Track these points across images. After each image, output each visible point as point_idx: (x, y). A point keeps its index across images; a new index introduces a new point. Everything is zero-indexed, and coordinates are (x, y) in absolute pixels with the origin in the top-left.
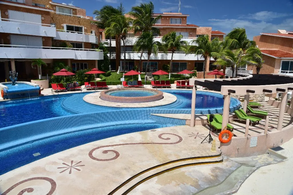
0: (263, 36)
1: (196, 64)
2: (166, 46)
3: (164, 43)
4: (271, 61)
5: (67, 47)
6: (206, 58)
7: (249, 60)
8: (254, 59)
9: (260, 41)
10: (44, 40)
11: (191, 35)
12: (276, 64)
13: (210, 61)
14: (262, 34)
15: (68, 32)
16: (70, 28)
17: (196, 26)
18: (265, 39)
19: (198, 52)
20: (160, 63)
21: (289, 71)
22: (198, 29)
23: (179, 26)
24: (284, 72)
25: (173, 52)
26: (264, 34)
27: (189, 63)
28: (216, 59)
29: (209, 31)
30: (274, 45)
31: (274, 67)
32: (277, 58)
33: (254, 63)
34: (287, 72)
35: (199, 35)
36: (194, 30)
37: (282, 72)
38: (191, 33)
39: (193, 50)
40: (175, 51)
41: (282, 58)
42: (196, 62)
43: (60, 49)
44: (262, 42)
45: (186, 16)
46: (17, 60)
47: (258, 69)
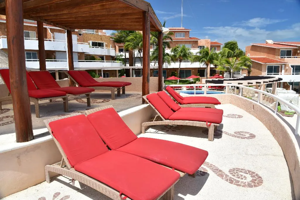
0: (253, 46)
1: (198, 70)
2: (175, 56)
3: (173, 54)
4: (259, 66)
5: (96, 60)
6: (207, 65)
7: (241, 66)
8: (245, 65)
9: (251, 50)
10: (79, 55)
11: (194, 46)
12: (263, 69)
13: (211, 68)
14: (253, 44)
15: (94, 47)
16: (95, 44)
17: (197, 39)
18: (255, 48)
19: (202, 61)
20: (168, 71)
21: (273, 73)
22: (199, 41)
23: (183, 39)
24: (269, 74)
25: (180, 61)
26: (254, 44)
27: (193, 71)
28: (216, 66)
29: (208, 43)
30: (262, 54)
31: (261, 70)
32: (263, 63)
33: (245, 68)
34: (271, 74)
35: (200, 46)
36: (196, 42)
37: (267, 74)
38: (194, 45)
39: (197, 59)
40: (182, 60)
41: (267, 64)
42: (199, 69)
43: (92, 61)
44: (253, 51)
45: (188, 30)
46: (61, 72)
47: (249, 72)
